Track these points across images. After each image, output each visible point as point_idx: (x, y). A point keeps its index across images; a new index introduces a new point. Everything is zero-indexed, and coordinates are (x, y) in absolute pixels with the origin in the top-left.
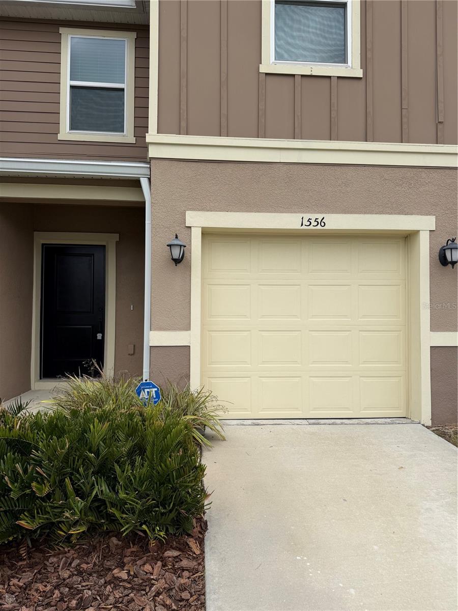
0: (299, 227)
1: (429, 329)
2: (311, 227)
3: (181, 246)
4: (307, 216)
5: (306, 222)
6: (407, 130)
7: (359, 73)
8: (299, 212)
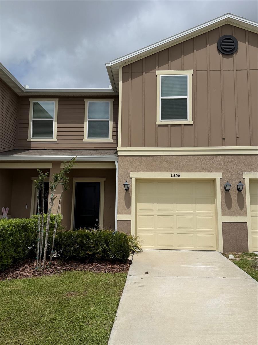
0: (170, 177)
1: (221, 215)
2: (175, 177)
3: (128, 185)
4: (173, 173)
5: (173, 176)
6: (210, 142)
7: (192, 123)
8: (170, 172)
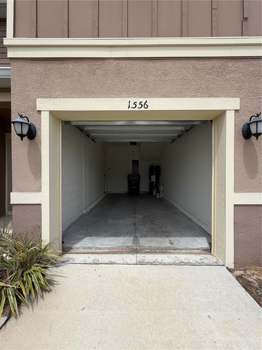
0: (127, 109)
1: (233, 190)
2: (136, 109)
3: (22, 123)
4: (133, 100)
5: (132, 105)
6: (216, 27)
8: (127, 97)
